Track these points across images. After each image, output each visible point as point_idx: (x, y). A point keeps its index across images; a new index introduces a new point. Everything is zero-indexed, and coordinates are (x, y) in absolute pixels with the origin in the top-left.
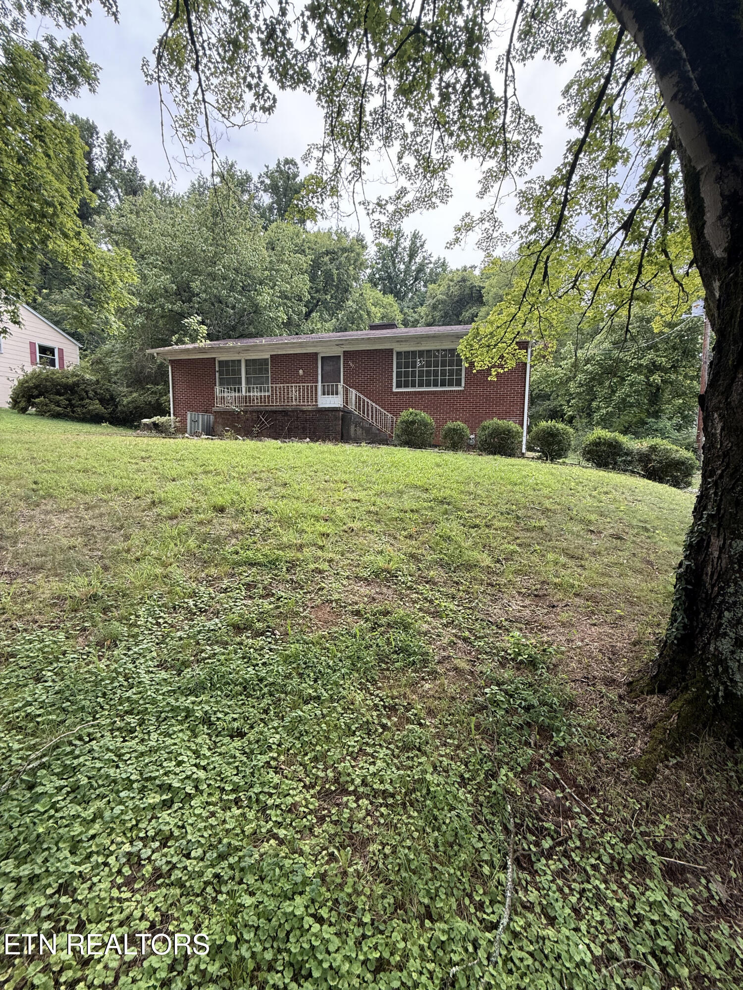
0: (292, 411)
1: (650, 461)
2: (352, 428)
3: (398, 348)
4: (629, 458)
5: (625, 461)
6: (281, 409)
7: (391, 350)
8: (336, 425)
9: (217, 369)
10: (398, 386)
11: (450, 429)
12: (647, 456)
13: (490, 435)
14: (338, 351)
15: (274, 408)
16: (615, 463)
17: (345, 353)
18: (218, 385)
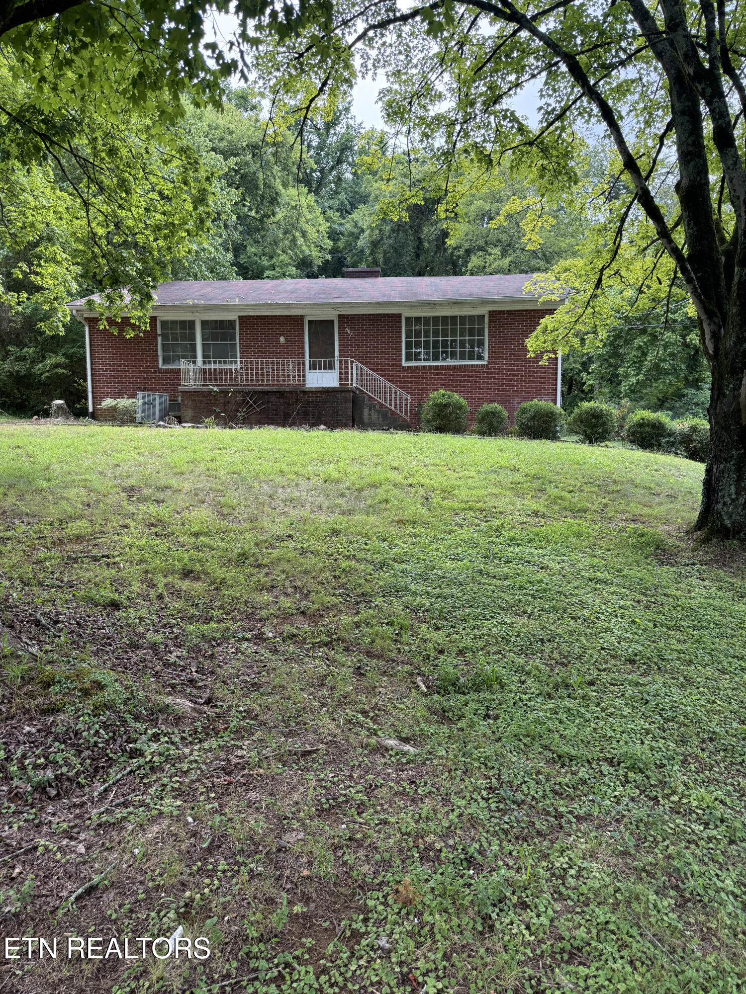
0: (290, 392)
1: (691, 441)
2: (366, 412)
3: (407, 313)
4: (672, 439)
5: (668, 442)
6: (275, 388)
7: (399, 316)
8: (346, 408)
9: (159, 332)
10: (408, 360)
11: (487, 413)
12: (689, 436)
13: (533, 418)
14: (331, 315)
15: (266, 388)
16: (660, 445)
17: (340, 317)
18: (160, 353)
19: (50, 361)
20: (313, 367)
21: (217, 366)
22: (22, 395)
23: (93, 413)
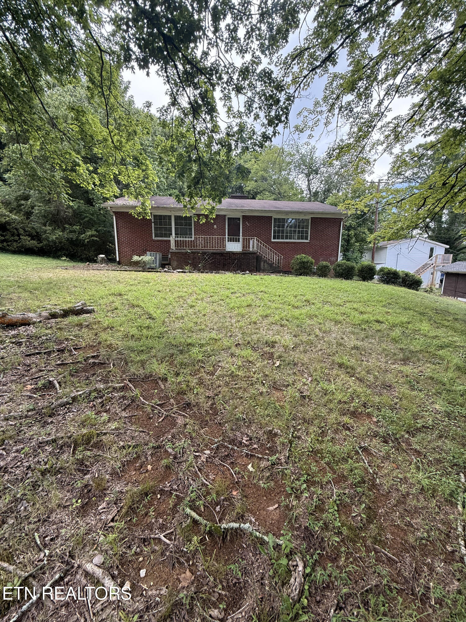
2: (262, 264)
3: (275, 216)
7: (271, 217)
8: (253, 262)
9: (153, 221)
10: (274, 238)
11: (323, 266)
14: (239, 215)
17: (244, 217)
18: (153, 232)
19: (89, 233)
20: (230, 240)
21: (182, 239)
22: (74, 250)
23: (119, 261)
